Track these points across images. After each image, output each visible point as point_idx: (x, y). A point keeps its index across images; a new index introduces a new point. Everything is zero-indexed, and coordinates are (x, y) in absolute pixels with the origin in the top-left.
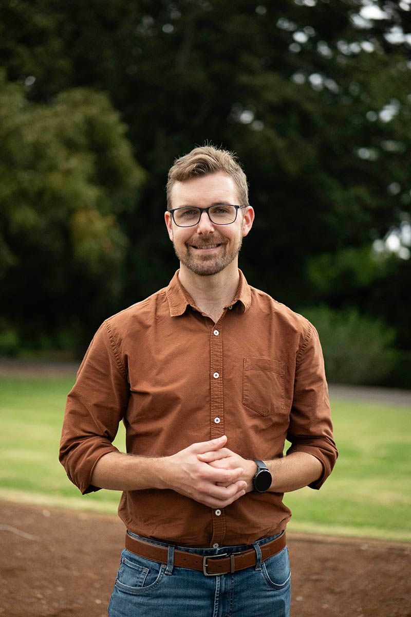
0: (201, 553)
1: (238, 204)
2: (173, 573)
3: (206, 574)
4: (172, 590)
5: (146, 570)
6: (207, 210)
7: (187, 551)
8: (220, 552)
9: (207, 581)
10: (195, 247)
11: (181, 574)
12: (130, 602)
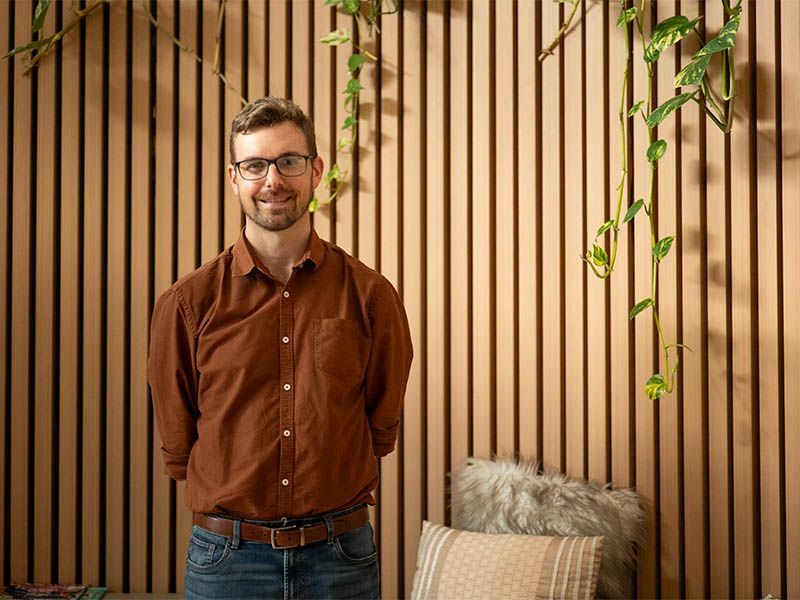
0: (268, 526)
1: (307, 154)
2: (240, 547)
3: (274, 547)
4: (241, 566)
5: (212, 546)
6: (274, 161)
7: (255, 524)
8: (287, 525)
9: (275, 554)
10: (264, 201)
11: (249, 549)
12: (201, 581)
